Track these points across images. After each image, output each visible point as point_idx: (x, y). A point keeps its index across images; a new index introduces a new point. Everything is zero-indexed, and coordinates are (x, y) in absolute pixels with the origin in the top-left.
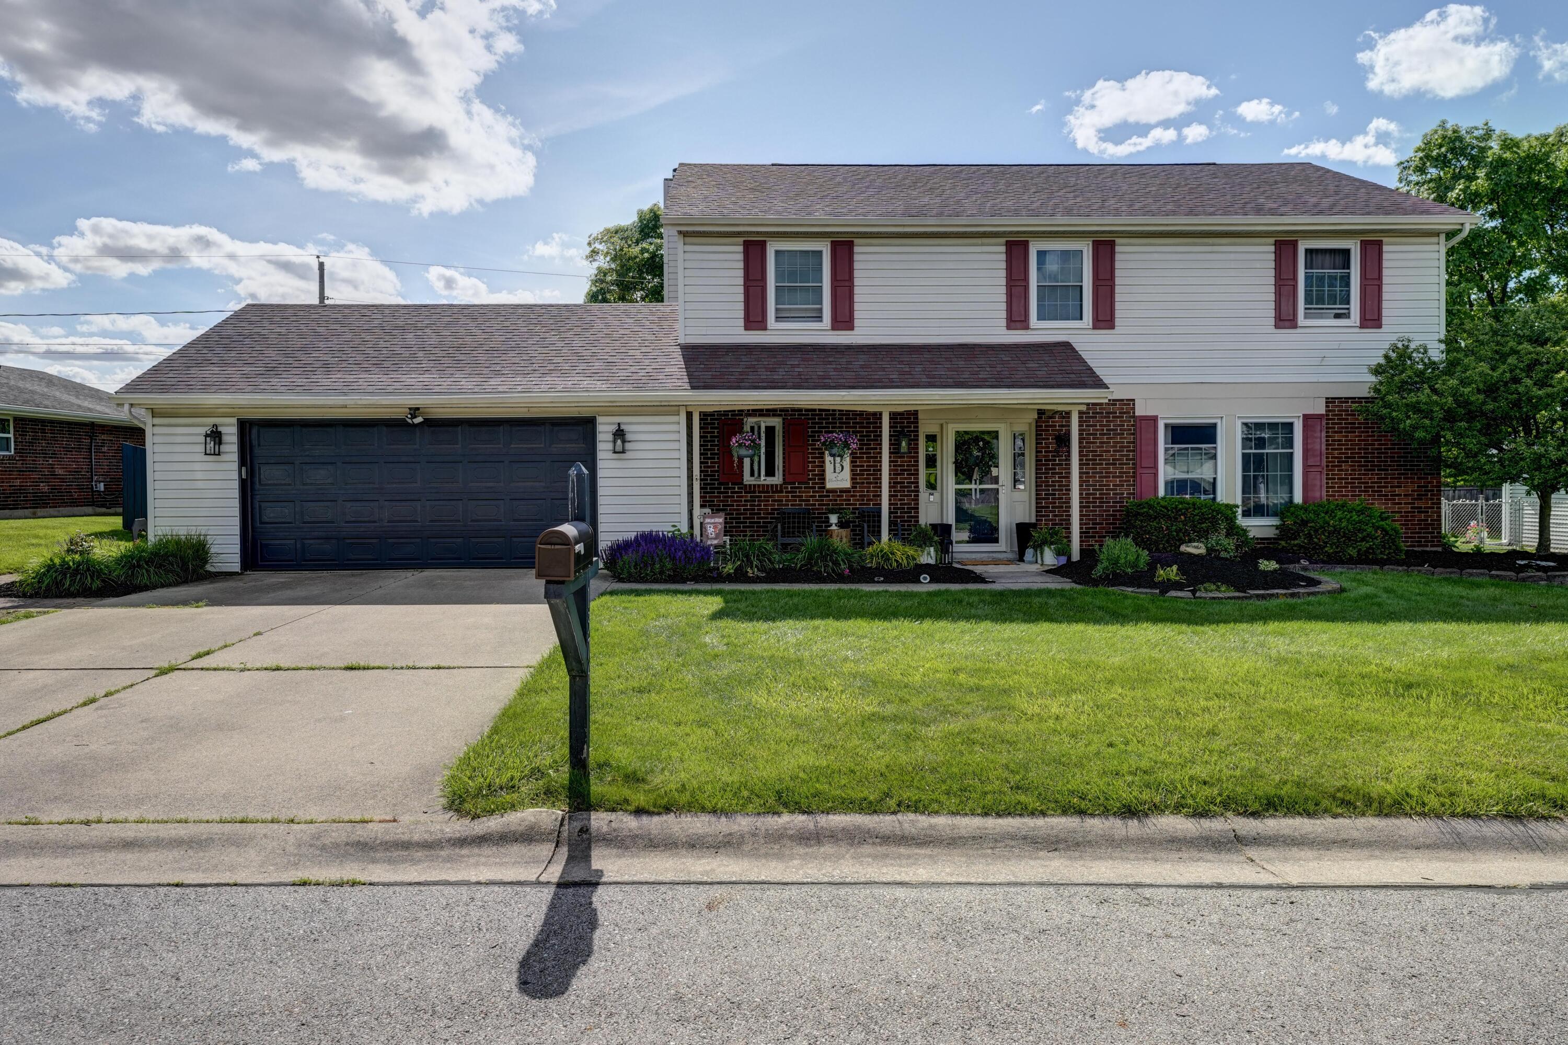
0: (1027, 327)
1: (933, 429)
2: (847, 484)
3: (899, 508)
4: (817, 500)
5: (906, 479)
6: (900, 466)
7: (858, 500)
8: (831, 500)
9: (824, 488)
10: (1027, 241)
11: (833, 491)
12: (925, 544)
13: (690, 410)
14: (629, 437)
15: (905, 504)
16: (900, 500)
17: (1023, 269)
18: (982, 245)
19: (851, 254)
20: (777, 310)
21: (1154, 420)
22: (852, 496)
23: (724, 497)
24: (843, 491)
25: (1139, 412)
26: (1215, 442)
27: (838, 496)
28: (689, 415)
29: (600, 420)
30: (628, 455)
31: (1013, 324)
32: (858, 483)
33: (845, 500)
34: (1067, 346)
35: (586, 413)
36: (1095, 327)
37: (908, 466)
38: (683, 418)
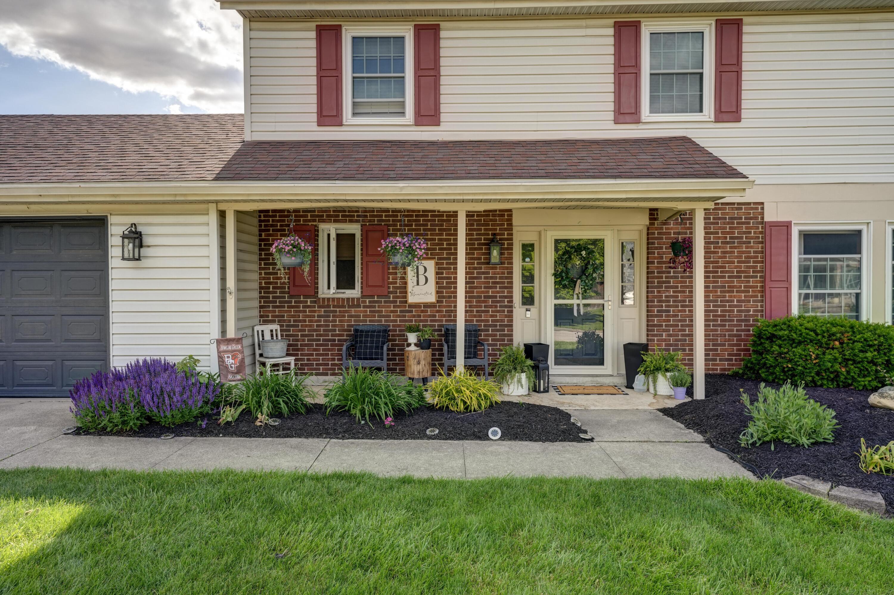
0: (638, 121)
1: (530, 238)
2: (432, 298)
3: (490, 326)
4: (399, 316)
5: (498, 292)
6: (491, 278)
7: (444, 316)
8: (414, 316)
9: (406, 302)
10: (640, 22)
11: (416, 306)
12: (515, 369)
13: (222, 207)
14: (147, 241)
15: (497, 321)
16: (492, 316)
17: (633, 54)
18: (587, 27)
19: (437, 39)
20: (354, 104)
21: (787, 226)
22: (438, 311)
23: (296, 312)
24: (427, 305)
25: (769, 217)
26: (860, 252)
27: (422, 311)
28: (222, 215)
29: (112, 220)
30: (144, 263)
31: (621, 117)
32: (444, 297)
33: (430, 316)
34: (685, 140)
35: (95, 211)
36: (717, 120)
37: (500, 278)
38: (213, 219)
